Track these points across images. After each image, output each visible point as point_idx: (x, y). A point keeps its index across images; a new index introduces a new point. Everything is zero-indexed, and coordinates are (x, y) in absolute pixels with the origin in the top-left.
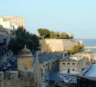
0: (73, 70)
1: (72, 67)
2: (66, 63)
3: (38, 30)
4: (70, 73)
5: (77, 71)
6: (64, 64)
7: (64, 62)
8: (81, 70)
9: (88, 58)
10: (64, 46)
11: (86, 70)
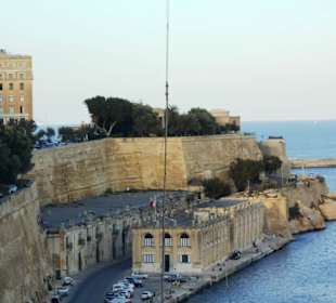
0: (185, 259)
1: (179, 247)
2: (156, 232)
3: (88, 102)
4: (171, 271)
5: (197, 263)
6: (149, 236)
7: (151, 231)
8: (225, 257)
9: (278, 210)
10: (188, 166)
11: (244, 259)
